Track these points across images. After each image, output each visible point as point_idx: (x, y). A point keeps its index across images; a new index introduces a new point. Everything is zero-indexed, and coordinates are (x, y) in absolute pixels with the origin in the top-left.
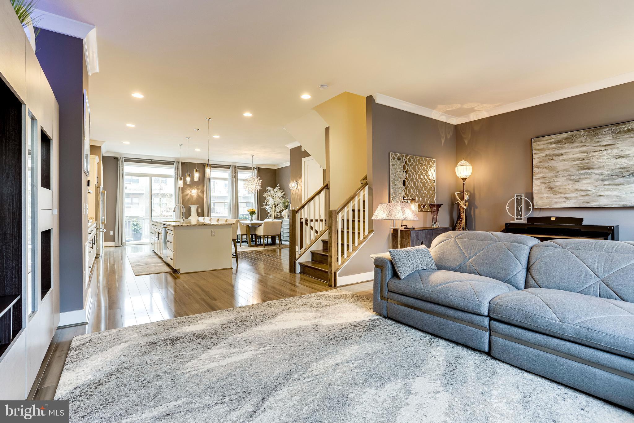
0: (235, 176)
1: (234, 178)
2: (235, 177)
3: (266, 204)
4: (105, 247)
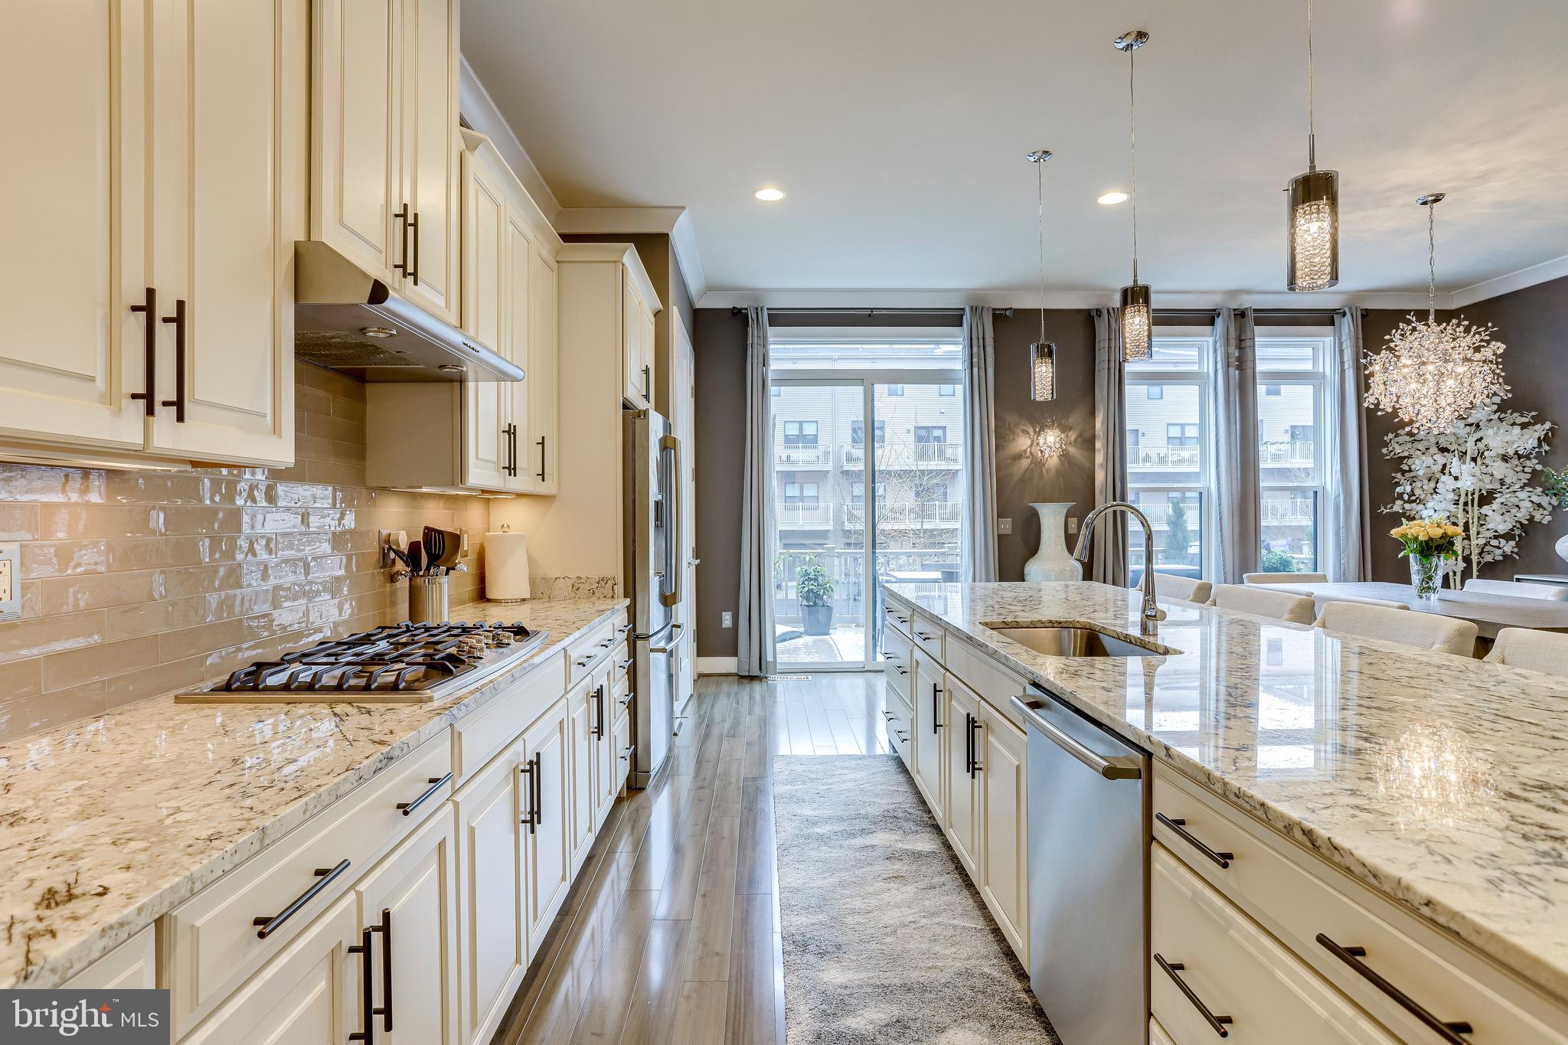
0: (1242, 360)
1: (1237, 369)
2: (1238, 362)
3: (1413, 490)
4: (701, 676)
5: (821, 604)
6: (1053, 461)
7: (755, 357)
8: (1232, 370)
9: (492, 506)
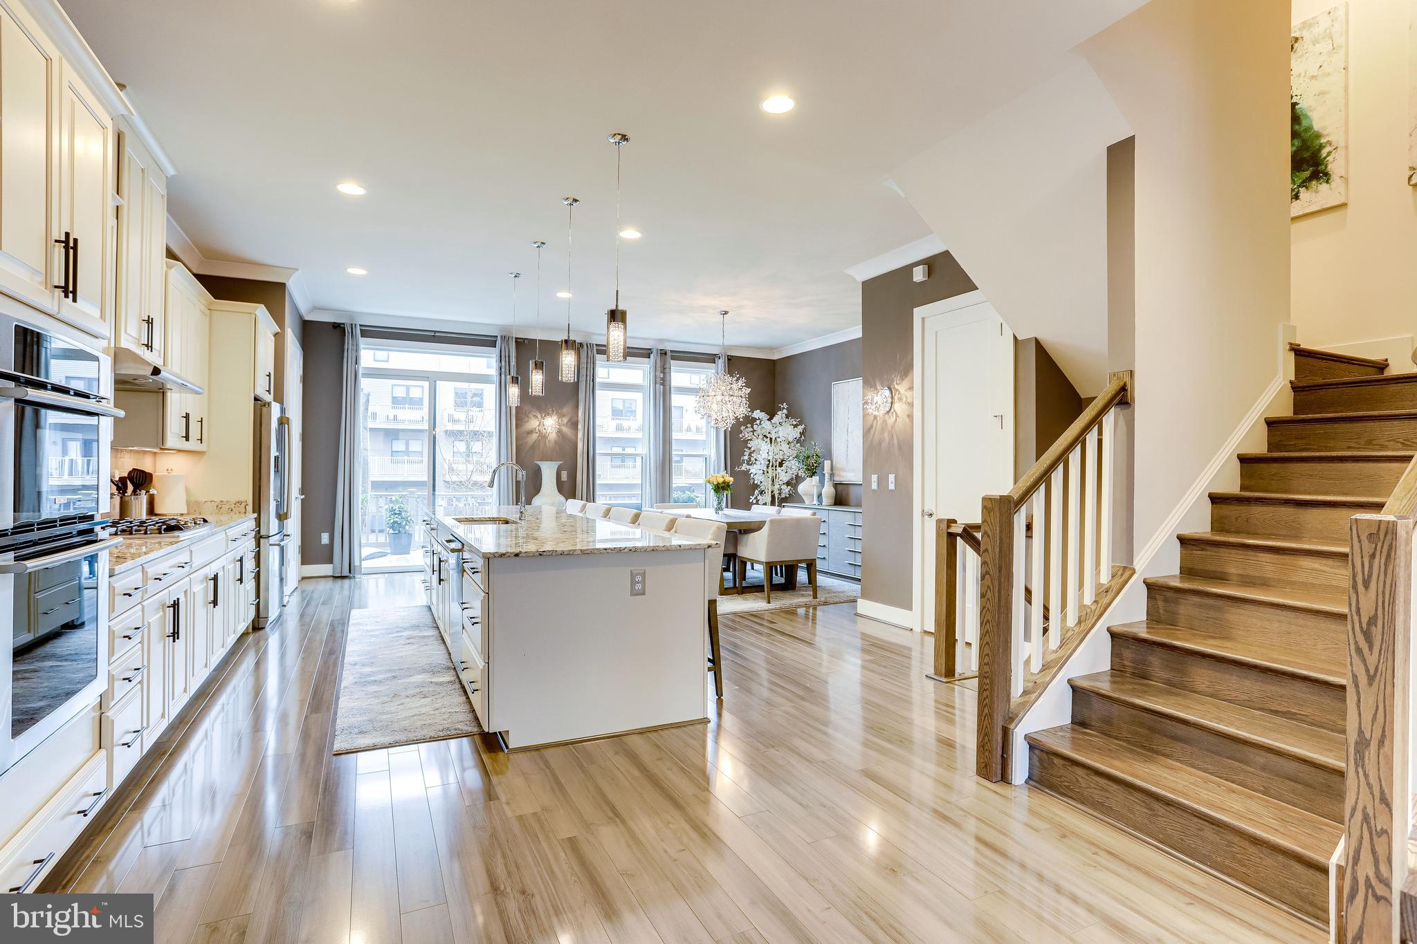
0: (663, 379)
1: (661, 384)
2: (662, 381)
3: (750, 459)
4: (304, 578)
5: (404, 531)
6: (553, 436)
7: (350, 359)
8: (658, 386)
9: (157, 456)
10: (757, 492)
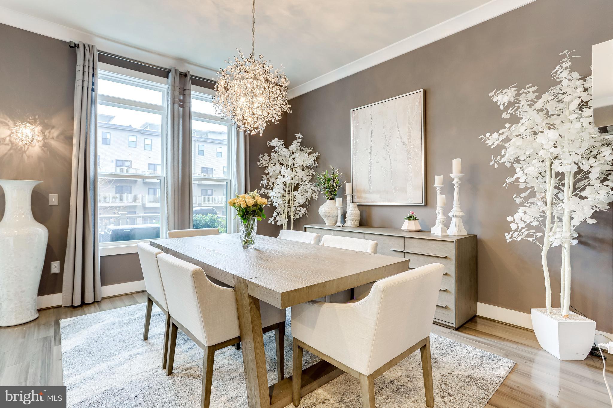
0: (183, 101)
1: (180, 106)
2: (181, 103)
3: (268, 183)
6: (34, 150)
10: (275, 214)
